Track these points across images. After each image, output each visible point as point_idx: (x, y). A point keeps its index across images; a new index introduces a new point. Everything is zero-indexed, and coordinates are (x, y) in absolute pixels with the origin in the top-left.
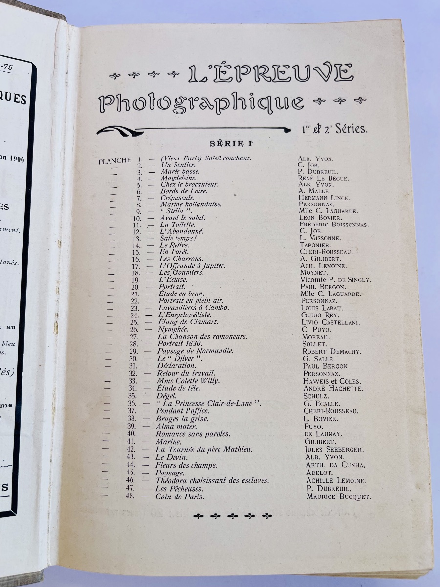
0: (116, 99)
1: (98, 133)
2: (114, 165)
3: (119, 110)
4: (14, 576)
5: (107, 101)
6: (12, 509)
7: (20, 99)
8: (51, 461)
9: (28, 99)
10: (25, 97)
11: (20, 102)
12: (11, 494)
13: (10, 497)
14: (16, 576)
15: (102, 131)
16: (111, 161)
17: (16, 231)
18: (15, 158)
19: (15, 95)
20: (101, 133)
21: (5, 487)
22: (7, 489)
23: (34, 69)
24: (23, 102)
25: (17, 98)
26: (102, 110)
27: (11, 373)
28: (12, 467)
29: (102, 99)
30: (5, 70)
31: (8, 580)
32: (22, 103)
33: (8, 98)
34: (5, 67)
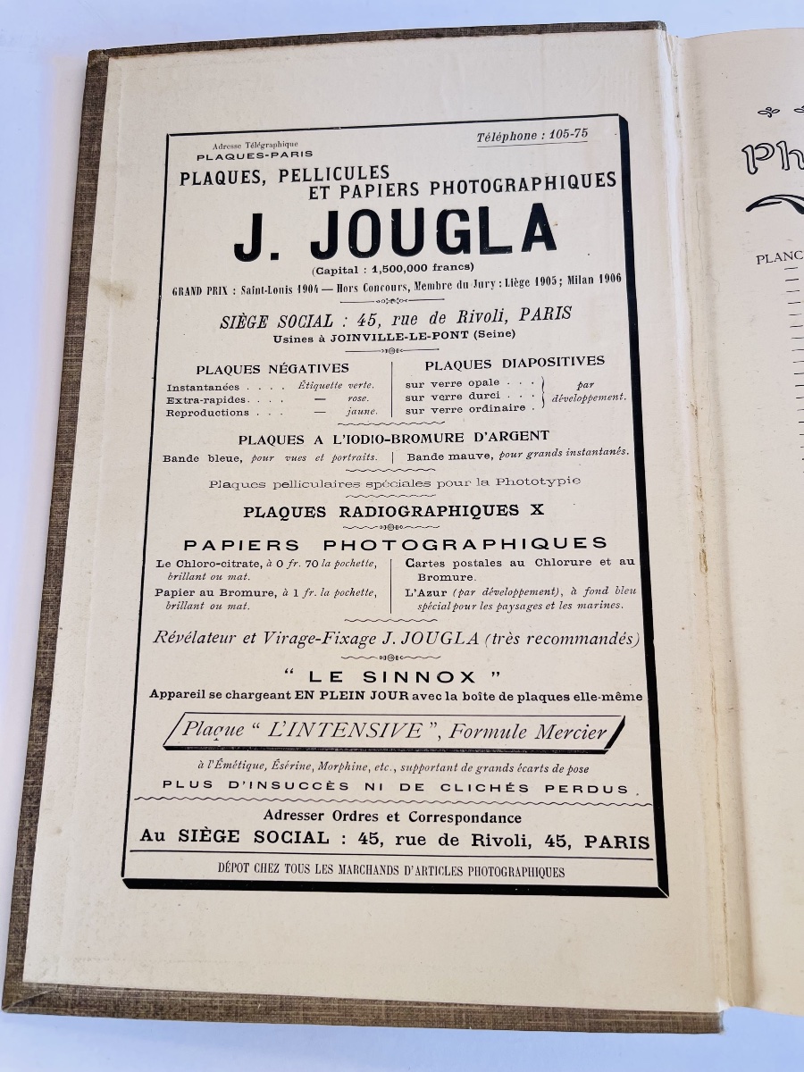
0: (777, 150)
1: (749, 209)
2: (790, 263)
3: (786, 167)
4: (671, 1013)
5: (760, 153)
6: (660, 885)
7: (605, 180)
8: (719, 804)
9: (618, 177)
10: (614, 173)
11: (606, 185)
12: (654, 856)
13: (655, 862)
14: (675, 1013)
15: (756, 205)
16: (782, 256)
17: (619, 397)
18: (607, 277)
19: (598, 175)
20: (754, 209)
21: (644, 843)
22: (648, 846)
23: (624, 124)
24: (611, 183)
25: (601, 180)
26: (753, 170)
27: (634, 641)
28: (652, 808)
29: (749, 150)
30: (576, 140)
31: (661, 1018)
32: (609, 185)
33: (587, 184)
34: (576, 134)
